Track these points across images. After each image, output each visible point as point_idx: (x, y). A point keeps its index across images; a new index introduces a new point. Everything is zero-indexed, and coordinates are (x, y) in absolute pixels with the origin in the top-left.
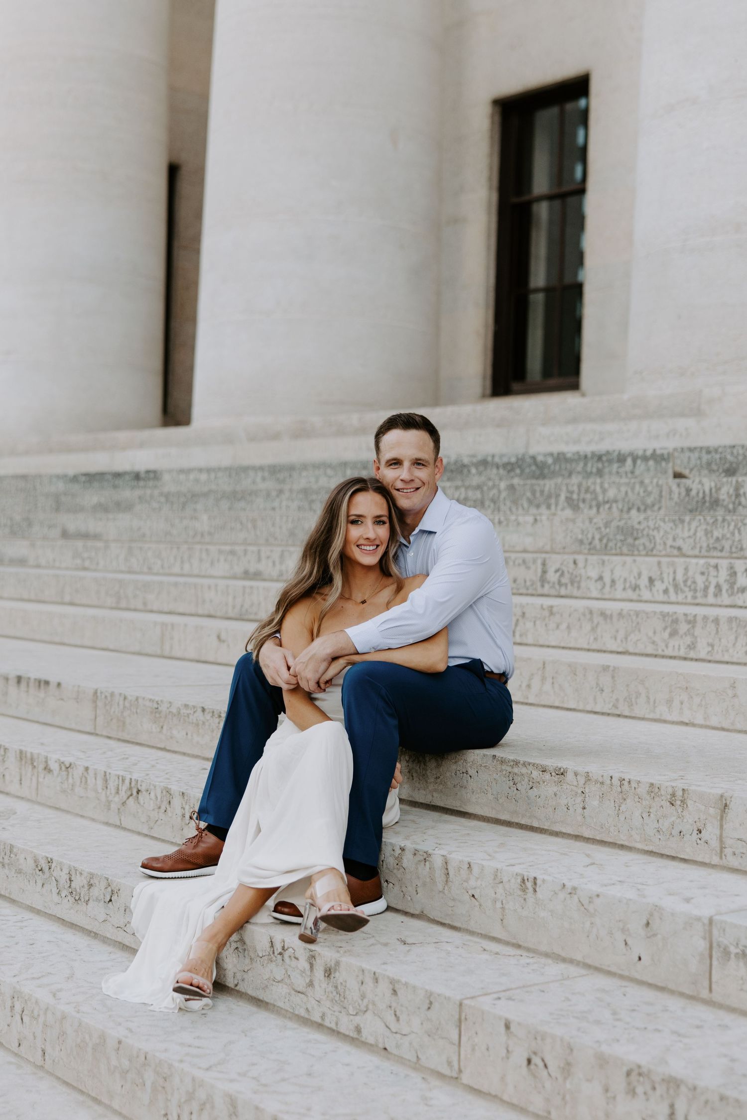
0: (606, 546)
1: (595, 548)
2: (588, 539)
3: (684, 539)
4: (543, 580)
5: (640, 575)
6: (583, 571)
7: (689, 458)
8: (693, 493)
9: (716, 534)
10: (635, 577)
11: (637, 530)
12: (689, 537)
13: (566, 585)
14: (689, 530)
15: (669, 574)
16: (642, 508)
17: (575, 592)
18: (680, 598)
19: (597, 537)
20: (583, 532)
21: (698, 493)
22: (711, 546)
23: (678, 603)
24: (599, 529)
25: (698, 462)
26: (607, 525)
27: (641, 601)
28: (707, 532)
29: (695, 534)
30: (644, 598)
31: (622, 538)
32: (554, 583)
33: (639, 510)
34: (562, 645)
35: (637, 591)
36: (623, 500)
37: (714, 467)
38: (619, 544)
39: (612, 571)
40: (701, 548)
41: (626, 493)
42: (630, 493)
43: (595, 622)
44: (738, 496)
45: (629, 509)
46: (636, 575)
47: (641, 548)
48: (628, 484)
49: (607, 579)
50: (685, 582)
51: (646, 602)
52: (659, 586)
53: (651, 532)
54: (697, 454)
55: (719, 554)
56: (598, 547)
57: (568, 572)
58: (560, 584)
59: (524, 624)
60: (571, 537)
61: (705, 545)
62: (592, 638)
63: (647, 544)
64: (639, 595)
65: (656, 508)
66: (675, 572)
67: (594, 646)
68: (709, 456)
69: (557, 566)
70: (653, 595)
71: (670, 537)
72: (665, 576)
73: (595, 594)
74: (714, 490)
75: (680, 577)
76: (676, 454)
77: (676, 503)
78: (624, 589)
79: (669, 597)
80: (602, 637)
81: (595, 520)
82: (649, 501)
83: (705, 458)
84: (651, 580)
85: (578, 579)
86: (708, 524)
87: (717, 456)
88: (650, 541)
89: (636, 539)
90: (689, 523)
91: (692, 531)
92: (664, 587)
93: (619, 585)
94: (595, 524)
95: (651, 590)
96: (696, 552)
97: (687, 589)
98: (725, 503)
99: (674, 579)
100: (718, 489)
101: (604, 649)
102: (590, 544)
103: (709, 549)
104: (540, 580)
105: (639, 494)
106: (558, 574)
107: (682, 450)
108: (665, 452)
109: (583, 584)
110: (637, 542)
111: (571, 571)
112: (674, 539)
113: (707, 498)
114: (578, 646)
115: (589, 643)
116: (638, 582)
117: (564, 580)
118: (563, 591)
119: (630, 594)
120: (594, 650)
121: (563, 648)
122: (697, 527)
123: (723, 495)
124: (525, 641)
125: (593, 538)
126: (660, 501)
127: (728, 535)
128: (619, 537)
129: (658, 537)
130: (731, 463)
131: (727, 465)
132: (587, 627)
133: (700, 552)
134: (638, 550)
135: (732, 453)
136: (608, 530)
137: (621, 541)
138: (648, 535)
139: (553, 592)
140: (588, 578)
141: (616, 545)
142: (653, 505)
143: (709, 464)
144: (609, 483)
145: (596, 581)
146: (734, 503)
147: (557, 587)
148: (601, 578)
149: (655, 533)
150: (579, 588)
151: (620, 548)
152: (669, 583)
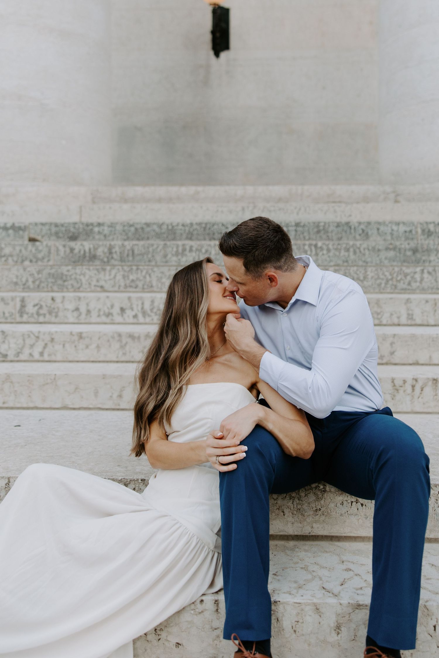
0: (38, 286)
1: (29, 288)
2: (22, 281)
3: (105, 281)
4: (22, 312)
5: (112, 306)
6: (60, 305)
7: (41, 229)
8: (76, 251)
9: (131, 277)
10: (108, 308)
11: (66, 275)
12: (110, 280)
13: (44, 315)
14: (110, 275)
15: (137, 305)
16: (34, 260)
17: (53, 319)
18: (148, 320)
19: (31, 280)
20: (17, 277)
21: (80, 252)
22: (128, 285)
23: (146, 324)
24: (32, 275)
25: (49, 232)
26: (39, 272)
27: (114, 323)
28: (124, 277)
29: (115, 277)
30: (117, 321)
31: (53, 280)
32: (32, 314)
33: (31, 261)
34: (92, 359)
35: (110, 317)
36: (18, 255)
37: (61, 235)
38: (50, 285)
39: (88, 305)
40: (120, 286)
41: (20, 251)
42: (24, 251)
43: (124, 342)
44: (111, 253)
45: (23, 261)
46: (109, 306)
47: (70, 287)
48: (22, 245)
49: (83, 309)
50: (152, 310)
51: (119, 324)
52: (129, 313)
53: (78, 277)
54: (47, 227)
55: (134, 290)
56: (32, 286)
57: (47, 306)
58: (38, 314)
59: (53, 346)
60: (7, 281)
61: (123, 284)
62: (121, 353)
63: (75, 284)
64: (112, 320)
65: (46, 260)
66: (143, 304)
67: (123, 359)
68: (57, 229)
69: (36, 302)
70: (124, 319)
71: (94, 280)
72: (135, 306)
73: (71, 320)
74: (92, 250)
75: (147, 306)
76: (31, 227)
77: (62, 257)
78: (99, 316)
79: (138, 320)
80: (130, 352)
81: (29, 269)
82: (40, 256)
83: (54, 229)
84: (122, 310)
85: (56, 310)
86: (125, 271)
87: (63, 229)
88: (78, 282)
89: (65, 281)
90: (110, 271)
91: (112, 276)
92: (134, 313)
93: (94, 314)
94: (29, 271)
95: (122, 316)
96: (116, 289)
97: (153, 314)
98: (101, 258)
99: (142, 308)
100: (96, 249)
101: (132, 360)
102: (24, 284)
103: (126, 286)
104: (19, 312)
105: (31, 251)
106: (36, 308)
107: (36, 224)
108: (22, 225)
109: (61, 314)
110: (66, 283)
111: (49, 305)
112: (98, 281)
113: (87, 255)
114: (107, 359)
115: (117, 357)
116: (111, 311)
117: (41, 312)
118: (41, 319)
119: (104, 319)
120: (122, 362)
121: (93, 362)
122: (116, 273)
123: (100, 252)
124: (53, 358)
125: (27, 281)
126: (49, 256)
127: (141, 278)
128: (50, 280)
129: (84, 280)
130: (74, 233)
131: (70, 234)
132: (117, 345)
133: (119, 288)
134: (67, 288)
135: (74, 228)
136: (40, 276)
137: (52, 282)
138: (76, 279)
139: (32, 320)
140: (65, 309)
141: (47, 285)
142: (43, 258)
143: (57, 234)
144: (6, 245)
145: (73, 311)
146: (108, 258)
147: (36, 316)
148: (77, 309)
149: (82, 277)
150: (56, 316)
151: (51, 287)
152: (138, 311)
